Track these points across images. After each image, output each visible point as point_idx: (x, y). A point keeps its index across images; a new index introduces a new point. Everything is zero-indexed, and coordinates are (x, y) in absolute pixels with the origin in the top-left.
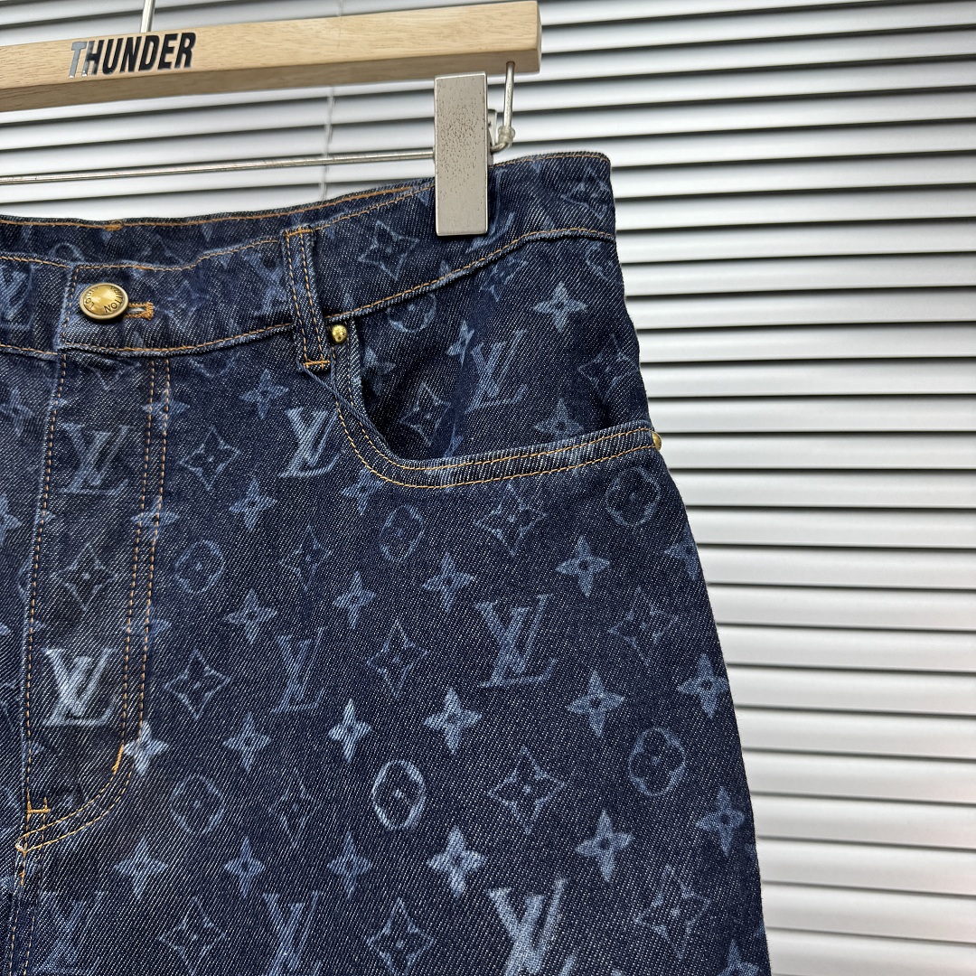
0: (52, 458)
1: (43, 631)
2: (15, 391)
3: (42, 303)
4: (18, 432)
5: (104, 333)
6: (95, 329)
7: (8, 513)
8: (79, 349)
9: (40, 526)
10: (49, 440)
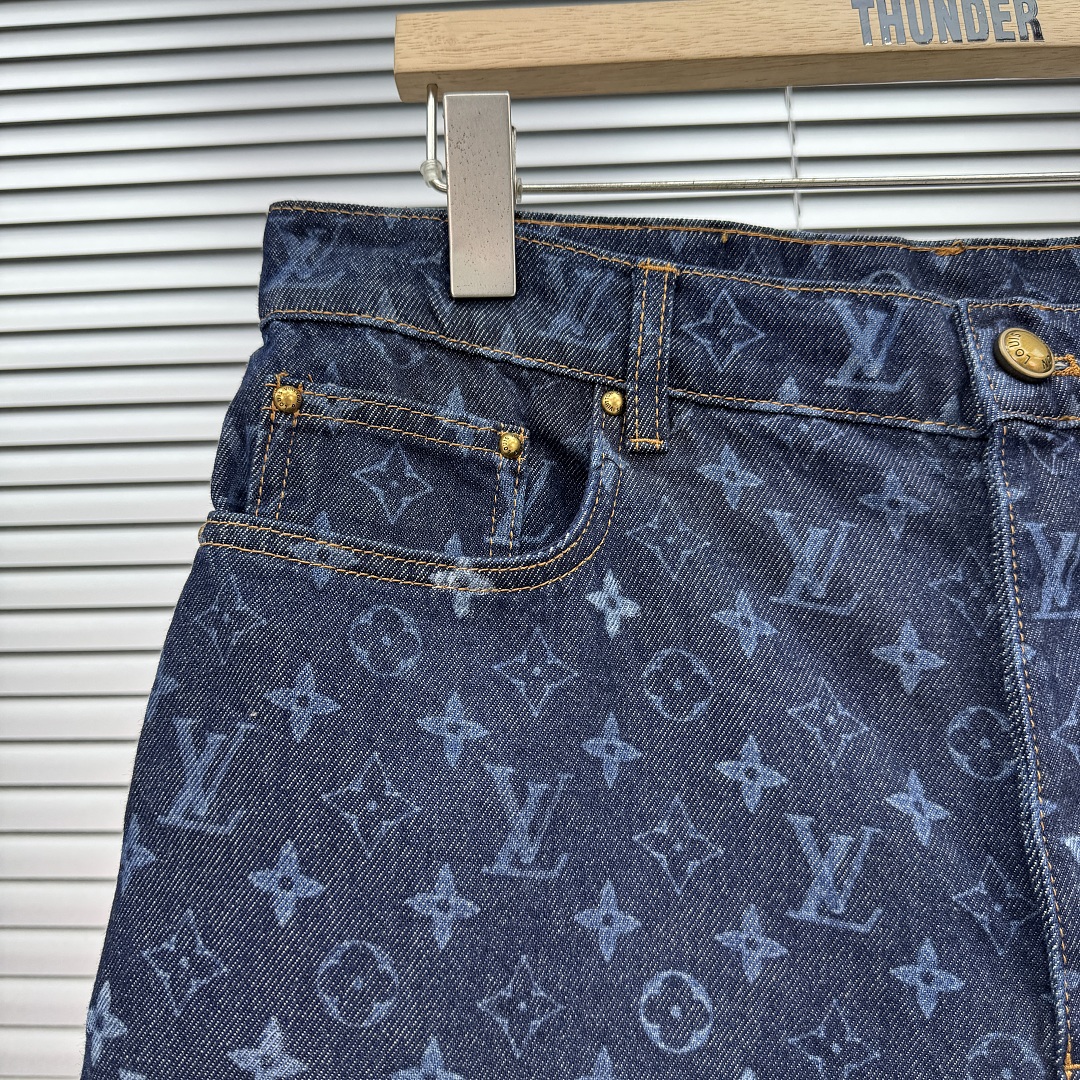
0: (1017, 572)
1: (1055, 815)
2: (891, 477)
3: (926, 354)
4: (896, 532)
5: (1040, 397)
6: (1031, 391)
7: (920, 647)
8: (1021, 420)
9: (1024, 667)
10: (1011, 547)
